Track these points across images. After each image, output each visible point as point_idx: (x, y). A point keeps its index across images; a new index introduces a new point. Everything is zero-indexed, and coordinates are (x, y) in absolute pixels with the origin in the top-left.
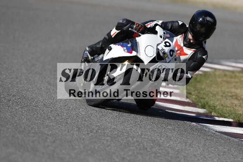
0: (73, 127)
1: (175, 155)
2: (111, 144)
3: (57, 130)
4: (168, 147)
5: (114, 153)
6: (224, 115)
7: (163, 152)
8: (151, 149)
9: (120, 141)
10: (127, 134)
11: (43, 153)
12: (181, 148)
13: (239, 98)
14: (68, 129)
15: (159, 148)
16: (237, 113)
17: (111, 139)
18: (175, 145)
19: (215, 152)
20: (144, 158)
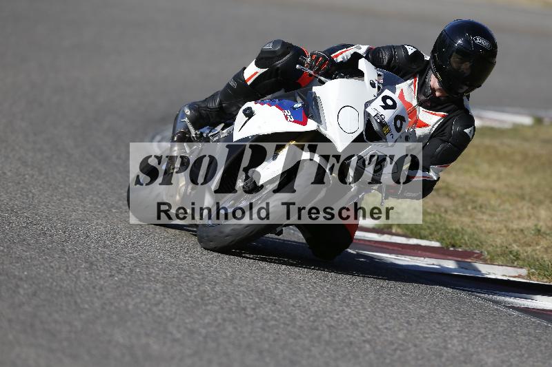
0: (76, 261)
1: (310, 324)
2: (165, 298)
3: (42, 267)
4: (293, 306)
5: (172, 320)
6: (420, 233)
7: (282, 317)
8: (254, 309)
9: (183, 293)
10: (200, 277)
11: (10, 321)
12: (323, 309)
13: (453, 194)
14: (67, 266)
15: (273, 308)
16: (449, 227)
17: (163, 287)
18: (310, 300)
19: (399, 316)
20: (239, 329)
